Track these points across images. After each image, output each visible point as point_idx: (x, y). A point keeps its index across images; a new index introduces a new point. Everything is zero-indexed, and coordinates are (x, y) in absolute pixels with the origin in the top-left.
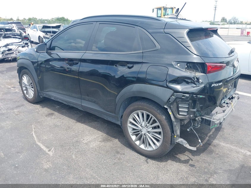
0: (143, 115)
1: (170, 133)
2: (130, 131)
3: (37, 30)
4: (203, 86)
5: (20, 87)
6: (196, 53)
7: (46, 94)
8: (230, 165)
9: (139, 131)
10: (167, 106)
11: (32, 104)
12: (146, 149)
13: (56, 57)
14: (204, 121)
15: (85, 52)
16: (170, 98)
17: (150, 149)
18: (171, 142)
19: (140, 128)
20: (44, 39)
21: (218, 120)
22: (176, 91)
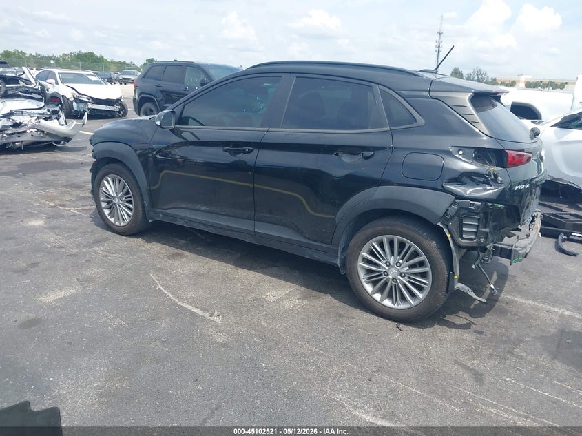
0: (391, 243)
1: (445, 271)
2: (362, 276)
3: (57, 83)
4: (502, 187)
5: (92, 202)
6: (487, 133)
7: (166, 215)
8: (541, 330)
9: (381, 275)
10: (442, 223)
11: (126, 238)
12: (396, 306)
13: (191, 138)
14: (499, 251)
15: (267, 129)
16: (448, 210)
17: (402, 306)
18: (447, 288)
19: (385, 269)
20: (74, 103)
21: (523, 248)
22: (459, 197)
